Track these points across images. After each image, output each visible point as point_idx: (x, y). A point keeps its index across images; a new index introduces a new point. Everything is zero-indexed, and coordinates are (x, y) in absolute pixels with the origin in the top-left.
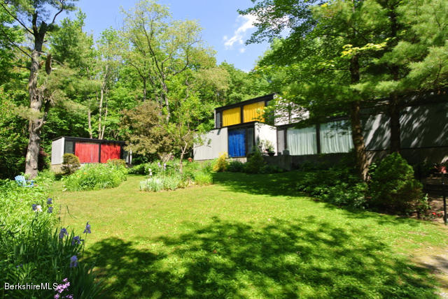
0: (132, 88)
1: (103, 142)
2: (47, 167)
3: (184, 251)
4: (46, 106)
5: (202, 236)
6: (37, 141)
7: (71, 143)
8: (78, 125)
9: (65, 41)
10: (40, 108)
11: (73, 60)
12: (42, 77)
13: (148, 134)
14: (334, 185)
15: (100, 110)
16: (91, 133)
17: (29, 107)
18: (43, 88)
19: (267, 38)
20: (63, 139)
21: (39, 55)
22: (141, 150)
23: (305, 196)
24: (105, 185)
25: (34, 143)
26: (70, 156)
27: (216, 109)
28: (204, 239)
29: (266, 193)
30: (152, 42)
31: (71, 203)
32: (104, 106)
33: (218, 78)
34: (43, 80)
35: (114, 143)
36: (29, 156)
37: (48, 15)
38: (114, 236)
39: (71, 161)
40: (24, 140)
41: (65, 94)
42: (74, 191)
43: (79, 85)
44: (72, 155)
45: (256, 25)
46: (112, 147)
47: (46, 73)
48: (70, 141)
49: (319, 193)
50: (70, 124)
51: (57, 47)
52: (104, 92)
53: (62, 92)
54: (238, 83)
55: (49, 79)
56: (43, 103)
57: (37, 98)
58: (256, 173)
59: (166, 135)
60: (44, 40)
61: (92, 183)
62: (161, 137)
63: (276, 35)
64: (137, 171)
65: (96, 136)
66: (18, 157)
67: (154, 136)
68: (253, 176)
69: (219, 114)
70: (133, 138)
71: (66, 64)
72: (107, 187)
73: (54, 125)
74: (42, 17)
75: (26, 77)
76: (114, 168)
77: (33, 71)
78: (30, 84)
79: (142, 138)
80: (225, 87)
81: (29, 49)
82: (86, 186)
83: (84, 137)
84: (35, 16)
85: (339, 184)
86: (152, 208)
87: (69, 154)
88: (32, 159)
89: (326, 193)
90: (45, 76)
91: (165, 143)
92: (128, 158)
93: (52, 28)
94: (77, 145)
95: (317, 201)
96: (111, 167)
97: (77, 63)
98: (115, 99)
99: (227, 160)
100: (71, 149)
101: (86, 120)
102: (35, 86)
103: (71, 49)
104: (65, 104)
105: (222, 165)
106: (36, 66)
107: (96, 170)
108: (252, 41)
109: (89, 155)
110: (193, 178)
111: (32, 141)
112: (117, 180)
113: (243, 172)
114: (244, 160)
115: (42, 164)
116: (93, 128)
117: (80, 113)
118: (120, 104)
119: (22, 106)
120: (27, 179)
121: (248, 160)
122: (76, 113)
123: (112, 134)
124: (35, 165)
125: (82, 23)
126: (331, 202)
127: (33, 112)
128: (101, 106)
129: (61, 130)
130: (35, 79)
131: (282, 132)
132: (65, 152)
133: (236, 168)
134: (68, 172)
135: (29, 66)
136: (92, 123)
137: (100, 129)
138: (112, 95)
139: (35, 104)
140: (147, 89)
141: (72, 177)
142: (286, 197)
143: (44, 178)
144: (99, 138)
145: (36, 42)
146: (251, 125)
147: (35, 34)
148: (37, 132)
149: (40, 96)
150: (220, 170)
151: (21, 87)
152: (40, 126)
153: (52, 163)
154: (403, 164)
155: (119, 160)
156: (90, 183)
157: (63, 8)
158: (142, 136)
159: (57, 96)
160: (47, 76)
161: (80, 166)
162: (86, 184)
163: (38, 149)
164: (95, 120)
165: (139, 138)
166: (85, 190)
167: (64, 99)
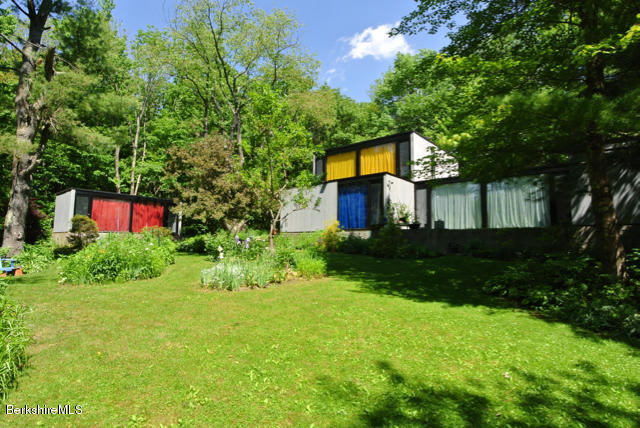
1: (137, 200)
2: (44, 237)
4: (44, 135)
6: (25, 193)
7: (86, 199)
8: (97, 173)
9: (81, 29)
10: (32, 138)
11: (91, 60)
12: (36, 84)
13: (211, 188)
14: (566, 288)
15: (135, 151)
16: (118, 186)
17: (14, 134)
18: (39, 103)
19: (429, 26)
20: (73, 192)
21: (36, 49)
22: (199, 213)
24: (137, 272)
25: (19, 195)
26: (82, 220)
30: (220, 44)
32: (141, 144)
34: (39, 90)
35: (154, 202)
36: (11, 217)
39: (84, 227)
41: (76, 115)
42: (78, 282)
43: (100, 102)
44: (87, 218)
46: (151, 208)
47: (44, 79)
48: (84, 195)
50: (86, 171)
51: (66, 39)
53: (70, 111)
54: (345, 118)
55: (49, 88)
56: (37, 130)
57: (29, 119)
59: (240, 190)
60: (46, 26)
61: (113, 269)
62: (233, 193)
63: (444, 20)
64: (189, 247)
65: (126, 189)
67: (220, 192)
69: (320, 162)
70: (187, 194)
71: (79, 65)
72: (140, 278)
73: (61, 171)
76: (152, 243)
77: (23, 75)
78: (19, 98)
81: (20, 39)
82: (102, 275)
83: (108, 191)
85: (575, 285)
87: (81, 217)
88: (15, 223)
89: (552, 302)
90: (43, 82)
91: (239, 202)
92: (175, 224)
93: (60, 7)
94: (95, 203)
96: (148, 240)
98: (157, 135)
99: (339, 234)
100: (86, 208)
101: (112, 164)
102: (25, 100)
103: (90, 42)
104: (74, 133)
105: (330, 241)
106: (28, 67)
107: (122, 245)
108: (401, 30)
109: (115, 220)
110: (294, 264)
111: (16, 192)
112: (159, 263)
114: (366, 235)
115: (34, 232)
116: (121, 178)
120: (3, 256)
121: (373, 235)
123: (151, 188)
124: (19, 232)
127: (20, 143)
128: (136, 144)
129: (73, 178)
130: (27, 89)
131: (423, 193)
132: (75, 214)
133: (352, 248)
134: (78, 245)
135: (18, 68)
136: (121, 169)
137: (133, 180)
138: (153, 129)
139: (25, 130)
141: (78, 257)
143: (34, 255)
144: (132, 194)
145: (32, 28)
146: (378, 179)
147: (31, 15)
148: (26, 178)
149: (32, 118)
150: (328, 250)
152: (30, 167)
153: (55, 229)
155: (161, 229)
156: (109, 270)
158: (201, 190)
159: (61, 117)
160: (46, 82)
161: (98, 236)
162: (103, 271)
163: (25, 206)
164: (125, 166)
165: (196, 194)
166: (98, 281)
167: (74, 123)
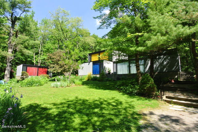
0: (54, 44)
1: (40, 67)
2: (14, 77)
3: (59, 107)
4: (15, 51)
5: (68, 103)
6: (10, 66)
7: (26, 67)
8: (29, 59)
9: (25, 25)
10: (12, 52)
11: (27, 32)
12: (14, 39)
13: (58, 64)
15: (39, 53)
16: (35, 63)
17: (8, 52)
18: (14, 44)
19: (106, 27)
20: (22, 65)
21: (13, 30)
22: (55, 71)
23: (117, 90)
24: (37, 85)
25: (8, 67)
27: (89, 54)
28: (69, 104)
29: (102, 89)
30: (62, 25)
31: (22, 91)
32: (41, 51)
33: (90, 41)
34: (14, 41)
35: (45, 67)
36: (6, 72)
37: (18, 14)
38: (35, 102)
39: (25, 75)
40: (5, 65)
41: (23, 47)
42: (24, 87)
43: (30, 43)
44: (26, 72)
45: (101, 22)
46: (44, 69)
49: (122, 89)
50: (26, 59)
51: (21, 27)
52: (42, 45)
53: (22, 46)
54: (99, 43)
55: (16, 40)
56: (13, 50)
57: (11, 47)
58: (102, 81)
59: (65, 65)
60: (16, 24)
61: (32, 84)
62: (64, 65)
63: (109, 26)
64: (53, 80)
65: (37, 64)
66: (1, 72)
67: (60, 65)
68: (100, 82)
69: (90, 56)
70: (52, 66)
71: (25, 34)
72: (38, 86)
73: (19, 59)
74: (15, 14)
75: (7, 38)
76: (42, 78)
77: (10, 36)
78: (9, 42)
79: (55, 65)
80: (93, 45)
81: (9, 27)
82: (29, 85)
83: (32, 64)
84: (12, 14)
85: (130, 86)
86: (53, 93)
87: (24, 72)
88: (7, 74)
89: (124, 89)
91: (65, 68)
92: (50, 74)
93: (19, 19)
94: (28, 68)
95: (120, 92)
97: (29, 34)
98: (46, 48)
99: (92, 76)
100: (25, 69)
101: (33, 57)
102: (10, 42)
103: (27, 28)
104: (23, 51)
105: (89, 78)
106: (11, 35)
107: (34, 79)
108: (100, 28)
109: (33, 72)
110: (74, 83)
111: (8, 66)
112: (42, 83)
113: (97, 81)
114: (98, 76)
115: (12, 76)
116: (35, 61)
117: (29, 55)
118: (48, 50)
119: (4, 51)
120: (5, 82)
121: (100, 76)
122: (27, 54)
123: (44, 63)
124: (8, 76)
125: (33, 16)
126: (125, 92)
127: (9, 54)
128: (40, 51)
129: (22, 61)
130: (11, 40)
131: (115, 64)
132: (22, 71)
133: (95, 79)
134: (23, 79)
135: (9, 34)
136: (35, 58)
137: (39, 61)
138: (45, 46)
139: (10, 50)
140: (60, 44)
141: (23, 81)
142: (109, 91)
143: (12, 82)
145: (12, 24)
146: (102, 61)
147: (12, 21)
148: (10, 62)
149: (12, 47)
150: (88, 80)
151: (4, 43)
152: (12, 60)
153: (17, 75)
154: (149, 78)
155: (46, 75)
156: (31, 84)
157: (24, 11)
159: (19, 47)
160: (16, 39)
161: (28, 77)
162: (29, 84)
163: (10, 69)
164: (37, 57)
165: (54, 66)
166: (28, 86)
167: (23, 48)
